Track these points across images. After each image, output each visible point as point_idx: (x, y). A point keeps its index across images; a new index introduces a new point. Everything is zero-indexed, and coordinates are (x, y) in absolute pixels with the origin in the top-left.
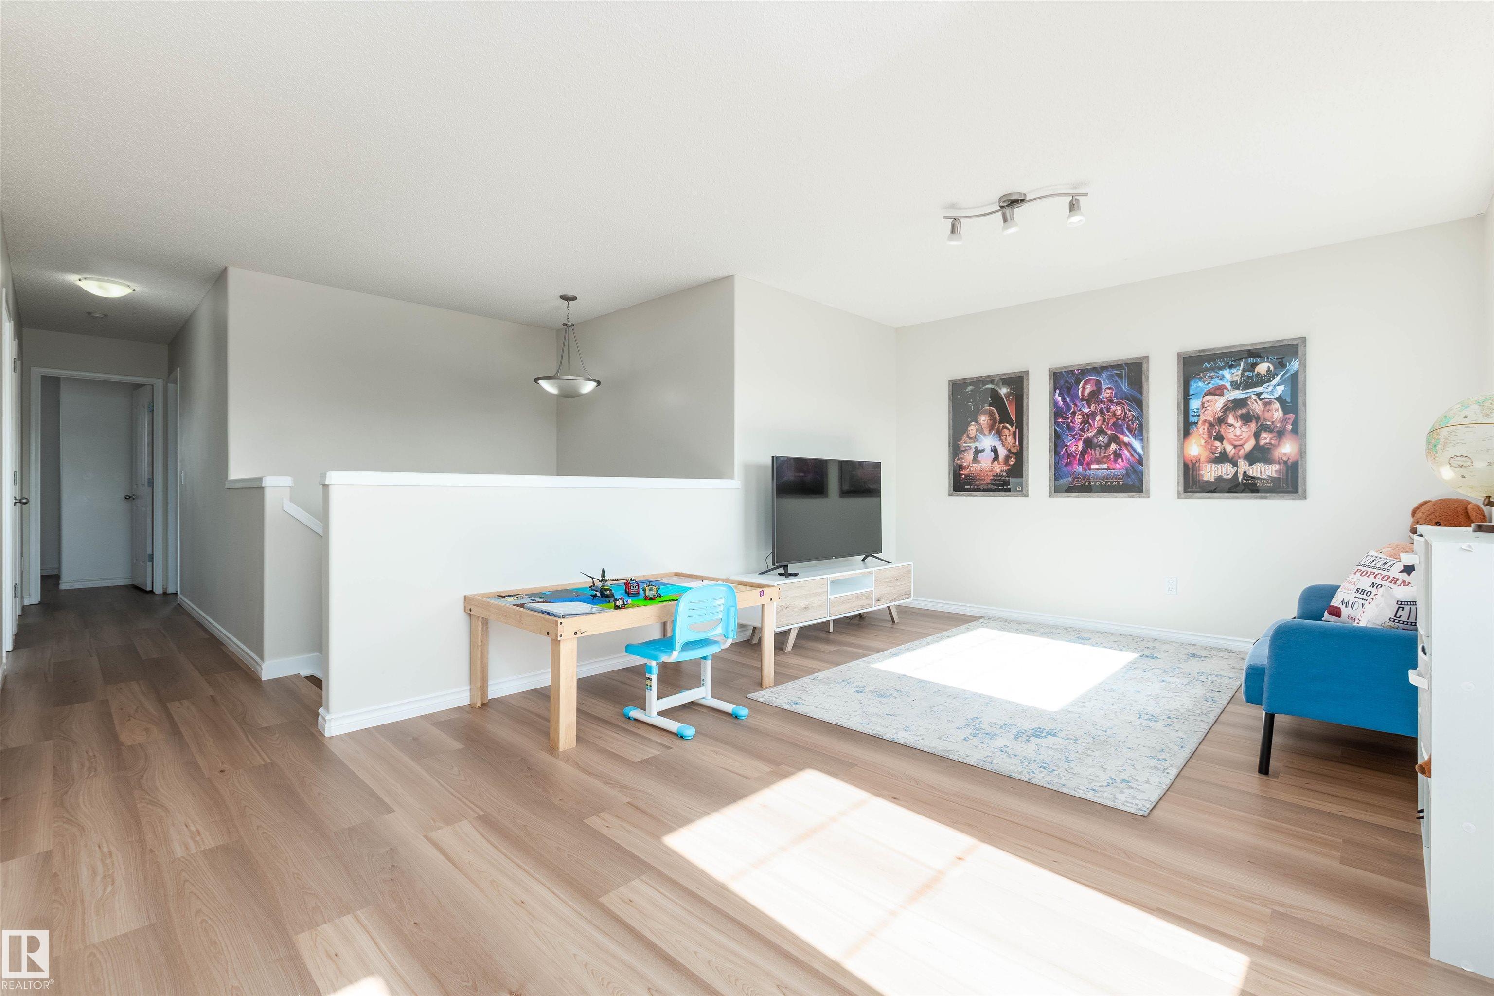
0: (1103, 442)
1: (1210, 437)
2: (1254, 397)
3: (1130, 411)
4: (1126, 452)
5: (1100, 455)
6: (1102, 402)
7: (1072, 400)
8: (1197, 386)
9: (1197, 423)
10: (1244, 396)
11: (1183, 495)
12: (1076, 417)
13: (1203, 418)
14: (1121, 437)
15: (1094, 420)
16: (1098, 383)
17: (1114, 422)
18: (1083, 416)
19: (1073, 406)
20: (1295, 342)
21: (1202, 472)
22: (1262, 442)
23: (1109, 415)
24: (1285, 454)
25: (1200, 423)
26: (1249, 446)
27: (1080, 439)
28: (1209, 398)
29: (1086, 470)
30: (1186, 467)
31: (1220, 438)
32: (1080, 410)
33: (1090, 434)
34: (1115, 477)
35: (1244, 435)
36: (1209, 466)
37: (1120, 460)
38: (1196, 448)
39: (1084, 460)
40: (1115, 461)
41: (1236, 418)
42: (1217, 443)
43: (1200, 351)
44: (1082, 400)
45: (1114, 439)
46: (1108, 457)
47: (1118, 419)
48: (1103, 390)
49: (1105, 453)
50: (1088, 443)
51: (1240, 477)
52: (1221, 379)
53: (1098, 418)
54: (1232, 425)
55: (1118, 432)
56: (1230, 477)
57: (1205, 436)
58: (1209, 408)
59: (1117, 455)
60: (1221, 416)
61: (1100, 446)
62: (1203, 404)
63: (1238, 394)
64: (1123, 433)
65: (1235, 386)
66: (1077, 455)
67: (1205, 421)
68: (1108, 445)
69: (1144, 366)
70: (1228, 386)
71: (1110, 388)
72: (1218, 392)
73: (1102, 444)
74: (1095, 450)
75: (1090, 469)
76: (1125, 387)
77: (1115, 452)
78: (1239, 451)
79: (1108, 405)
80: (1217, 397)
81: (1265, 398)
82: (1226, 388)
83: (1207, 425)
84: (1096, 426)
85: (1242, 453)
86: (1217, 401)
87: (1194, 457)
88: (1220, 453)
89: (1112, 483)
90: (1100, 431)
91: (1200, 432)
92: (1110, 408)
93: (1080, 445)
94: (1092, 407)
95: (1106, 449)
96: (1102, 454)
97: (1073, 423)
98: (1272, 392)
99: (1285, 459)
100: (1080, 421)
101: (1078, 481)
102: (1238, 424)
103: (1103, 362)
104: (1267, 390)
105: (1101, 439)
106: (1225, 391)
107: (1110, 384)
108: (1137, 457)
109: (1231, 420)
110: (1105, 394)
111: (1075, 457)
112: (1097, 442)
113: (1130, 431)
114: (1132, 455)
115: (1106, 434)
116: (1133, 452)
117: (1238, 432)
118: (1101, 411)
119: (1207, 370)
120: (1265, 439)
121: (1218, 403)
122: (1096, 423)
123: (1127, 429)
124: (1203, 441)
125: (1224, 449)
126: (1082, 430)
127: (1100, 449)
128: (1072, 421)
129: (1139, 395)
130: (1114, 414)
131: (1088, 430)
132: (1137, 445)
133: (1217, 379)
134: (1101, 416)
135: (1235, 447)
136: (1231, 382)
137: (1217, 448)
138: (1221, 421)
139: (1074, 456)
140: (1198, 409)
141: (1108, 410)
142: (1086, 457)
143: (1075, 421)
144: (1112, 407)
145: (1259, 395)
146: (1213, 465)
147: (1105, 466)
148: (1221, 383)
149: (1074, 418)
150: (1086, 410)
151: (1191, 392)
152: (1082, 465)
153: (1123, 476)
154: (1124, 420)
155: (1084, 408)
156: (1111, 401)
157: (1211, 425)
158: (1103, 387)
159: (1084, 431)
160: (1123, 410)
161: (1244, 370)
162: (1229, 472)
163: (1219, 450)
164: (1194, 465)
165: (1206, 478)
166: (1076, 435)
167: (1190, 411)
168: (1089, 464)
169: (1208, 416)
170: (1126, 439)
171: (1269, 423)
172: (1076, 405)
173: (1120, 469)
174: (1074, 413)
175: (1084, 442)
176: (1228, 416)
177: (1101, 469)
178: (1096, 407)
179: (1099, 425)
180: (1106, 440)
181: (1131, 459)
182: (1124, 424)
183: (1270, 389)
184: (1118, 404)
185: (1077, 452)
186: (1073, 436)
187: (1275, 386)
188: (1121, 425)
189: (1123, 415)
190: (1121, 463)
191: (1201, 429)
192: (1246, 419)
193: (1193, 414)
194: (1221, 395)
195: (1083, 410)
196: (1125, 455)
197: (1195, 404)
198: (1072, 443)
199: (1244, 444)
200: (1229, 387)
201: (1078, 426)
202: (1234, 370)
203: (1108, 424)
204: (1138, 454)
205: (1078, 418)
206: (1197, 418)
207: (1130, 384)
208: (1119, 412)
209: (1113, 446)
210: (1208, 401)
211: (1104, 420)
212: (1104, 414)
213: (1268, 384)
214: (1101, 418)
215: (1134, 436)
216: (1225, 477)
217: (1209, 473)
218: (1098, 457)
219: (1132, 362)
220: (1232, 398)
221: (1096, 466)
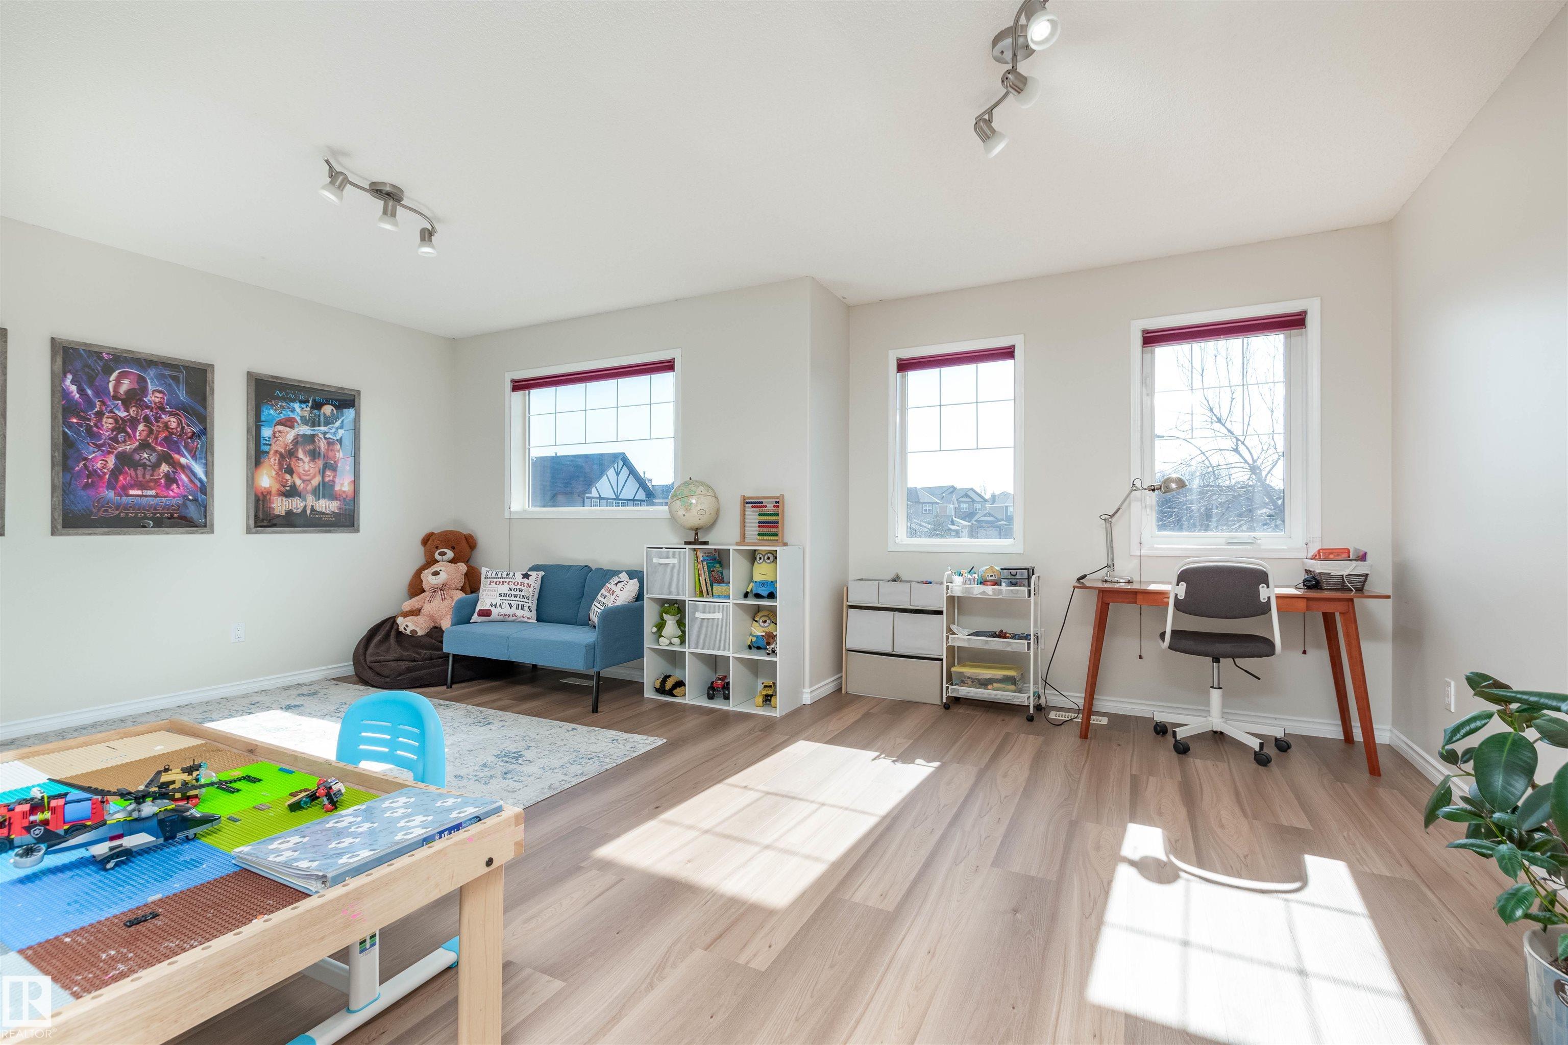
0: (149, 460)
1: (281, 468)
2: (321, 436)
3: (188, 426)
4: (183, 477)
5: (144, 477)
6: (148, 407)
7: (97, 393)
8: (269, 412)
9: (268, 453)
10: (312, 433)
11: (254, 530)
12: (104, 420)
13: (274, 448)
14: (176, 456)
15: (134, 429)
16: (142, 380)
17: (166, 437)
18: (116, 421)
19: (98, 403)
20: (353, 393)
21: (273, 505)
22: (327, 479)
23: (158, 426)
24: (344, 492)
25: (272, 452)
26: (315, 482)
27: (109, 453)
28: (280, 428)
29: (121, 496)
30: (257, 500)
31: (290, 471)
32: (111, 411)
33: (128, 447)
34: (167, 507)
35: (312, 471)
36: (280, 499)
37: (174, 486)
38: (266, 480)
39: (117, 480)
40: (168, 487)
41: (305, 452)
42: (288, 477)
43: (273, 377)
44: (115, 398)
45: (165, 458)
46: (157, 481)
47: (171, 433)
48: (150, 392)
49: (152, 475)
50: (124, 460)
51: (309, 512)
52: (292, 411)
53: (141, 427)
54: (301, 459)
55: (172, 451)
56: (299, 511)
57: (276, 467)
58: (280, 438)
59: (171, 480)
60: (292, 449)
61: (144, 466)
62: (274, 433)
63: (305, 430)
64: (179, 453)
65: (305, 421)
66: (105, 474)
67: (276, 452)
68: (157, 466)
69: (209, 375)
70: (298, 419)
71: (160, 392)
72: (289, 423)
73: (148, 463)
74: (135, 470)
75: (128, 495)
76: (182, 395)
77: (167, 476)
78: (307, 485)
79: (157, 413)
80: (288, 429)
81: (329, 438)
82: (297, 422)
83: (278, 455)
84: (138, 438)
85: (309, 488)
86: (288, 433)
87: (265, 488)
88: (290, 486)
89: (162, 514)
90: (144, 445)
91: (272, 461)
92: (160, 417)
93: (111, 461)
94: (131, 411)
95: (153, 470)
96: (148, 477)
97: (98, 428)
98: (335, 434)
99: (344, 496)
100: (110, 426)
101: (106, 511)
102: (307, 459)
103: (152, 355)
104: (331, 431)
105: (146, 455)
106: (295, 424)
107: (161, 385)
108: (199, 484)
109: (301, 454)
110: (153, 398)
111: (101, 477)
112: (140, 460)
113: (190, 452)
114: (191, 481)
115: (154, 450)
116: (193, 478)
117: (307, 468)
118: (146, 419)
119: (278, 398)
120: (329, 476)
121: (290, 435)
122: (138, 434)
123: (184, 447)
124: (274, 473)
125: (294, 483)
126: (115, 439)
127: (145, 469)
128: (96, 425)
129: (202, 410)
130: (166, 425)
131: (125, 441)
132: (199, 470)
133: (288, 410)
134: (145, 426)
135: (304, 481)
136: (301, 417)
137: (287, 481)
138: (291, 453)
139: (99, 476)
140: (269, 438)
141: (158, 419)
142: (121, 478)
143: (102, 426)
144: (163, 416)
145: (325, 433)
146: (284, 499)
147: (152, 493)
148: (292, 415)
149: (100, 420)
150: (123, 414)
151: (263, 418)
152: (113, 488)
153: (179, 506)
154: (180, 435)
155: (119, 409)
156: (162, 409)
157: (282, 457)
158: (150, 388)
159: (118, 442)
160: (180, 423)
161: (312, 407)
162: (299, 506)
163: (289, 483)
164: (264, 496)
165: (277, 512)
166: (103, 445)
167: (262, 439)
168: (125, 488)
169: (278, 446)
170: (183, 461)
171: (332, 462)
172: (103, 403)
173: (174, 497)
174: (100, 415)
175: (117, 457)
176: (298, 450)
177: (146, 496)
178: (137, 412)
179: (142, 438)
180: (154, 458)
181: (190, 485)
182: (181, 442)
183: (333, 430)
184: (171, 414)
185: (105, 470)
186: (99, 447)
187: (337, 429)
188: (176, 442)
189: (179, 429)
190: (176, 490)
191: (272, 460)
192: (314, 455)
193: (265, 442)
194: (292, 427)
195: (117, 412)
196: (181, 480)
197: (266, 432)
198: (96, 457)
199: (311, 479)
200: (299, 422)
201: (107, 434)
202: (304, 406)
203: (156, 438)
204: (200, 480)
205: (108, 423)
206: (269, 447)
207: (189, 392)
208: (173, 425)
209: (165, 468)
210: (279, 432)
211: (151, 432)
212: (151, 423)
213: (332, 425)
214: (146, 428)
215: (194, 457)
216: (295, 511)
217: (280, 506)
218: (141, 479)
219: (194, 366)
220: (301, 433)
221: (139, 492)
